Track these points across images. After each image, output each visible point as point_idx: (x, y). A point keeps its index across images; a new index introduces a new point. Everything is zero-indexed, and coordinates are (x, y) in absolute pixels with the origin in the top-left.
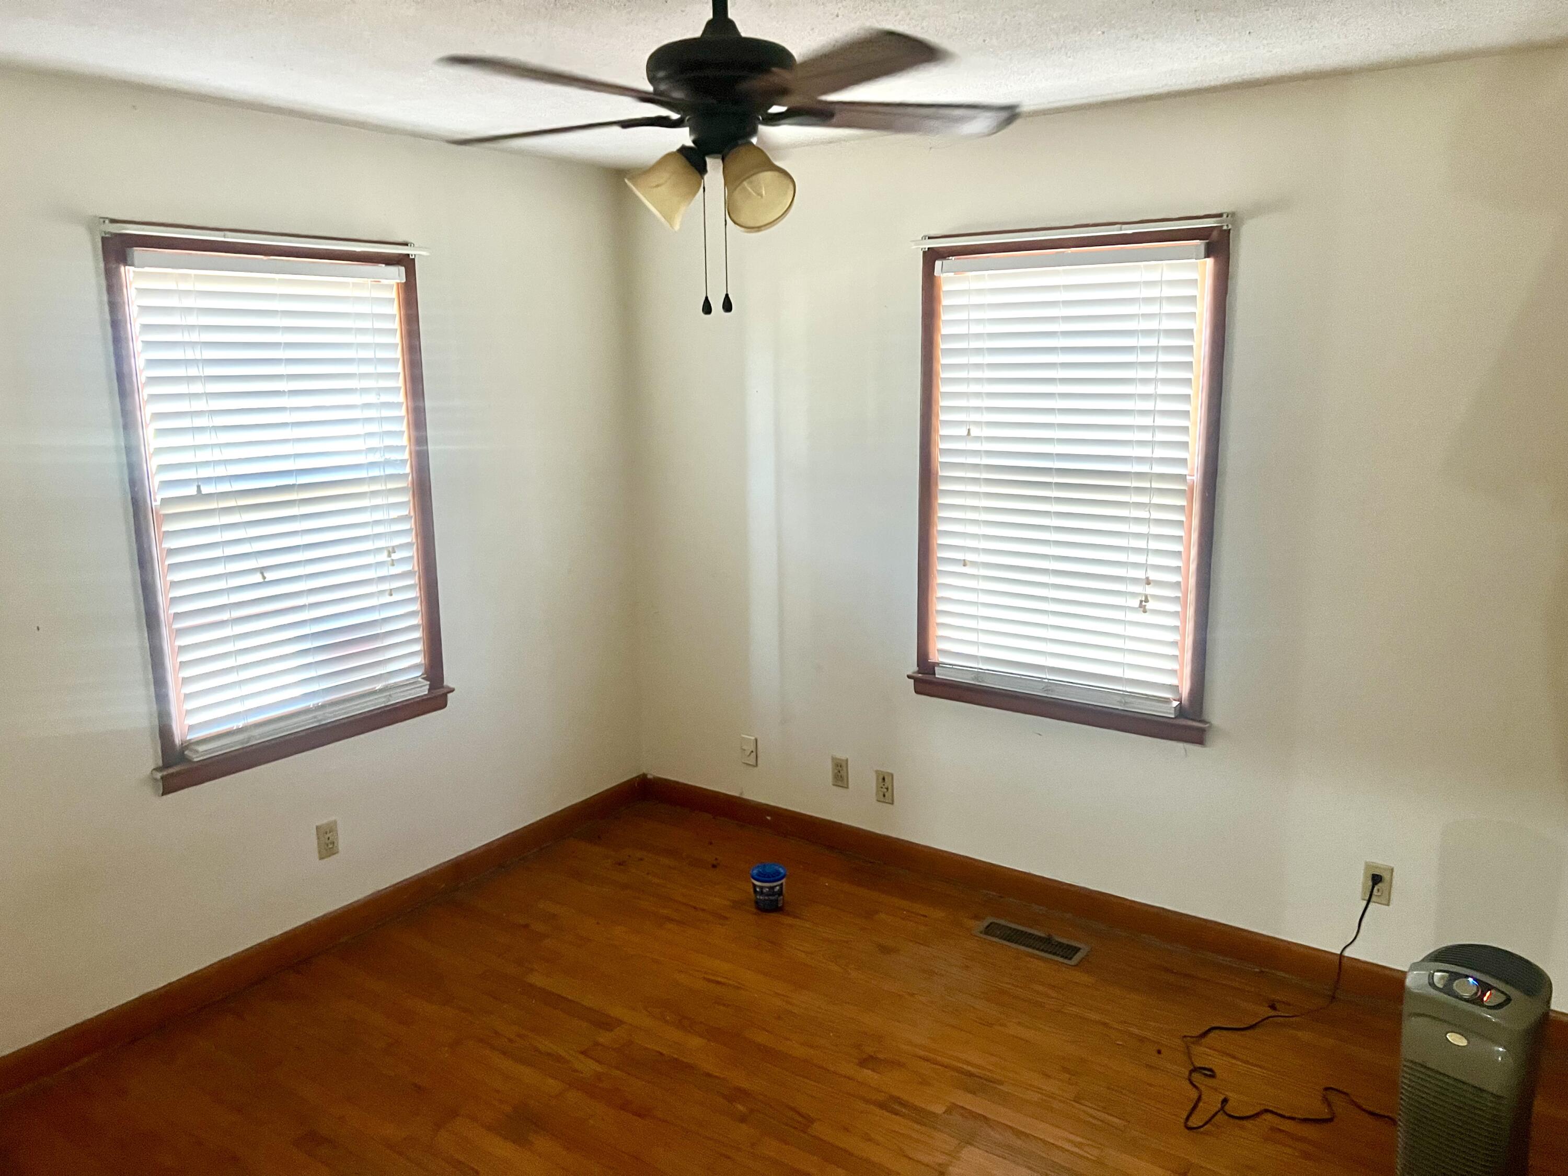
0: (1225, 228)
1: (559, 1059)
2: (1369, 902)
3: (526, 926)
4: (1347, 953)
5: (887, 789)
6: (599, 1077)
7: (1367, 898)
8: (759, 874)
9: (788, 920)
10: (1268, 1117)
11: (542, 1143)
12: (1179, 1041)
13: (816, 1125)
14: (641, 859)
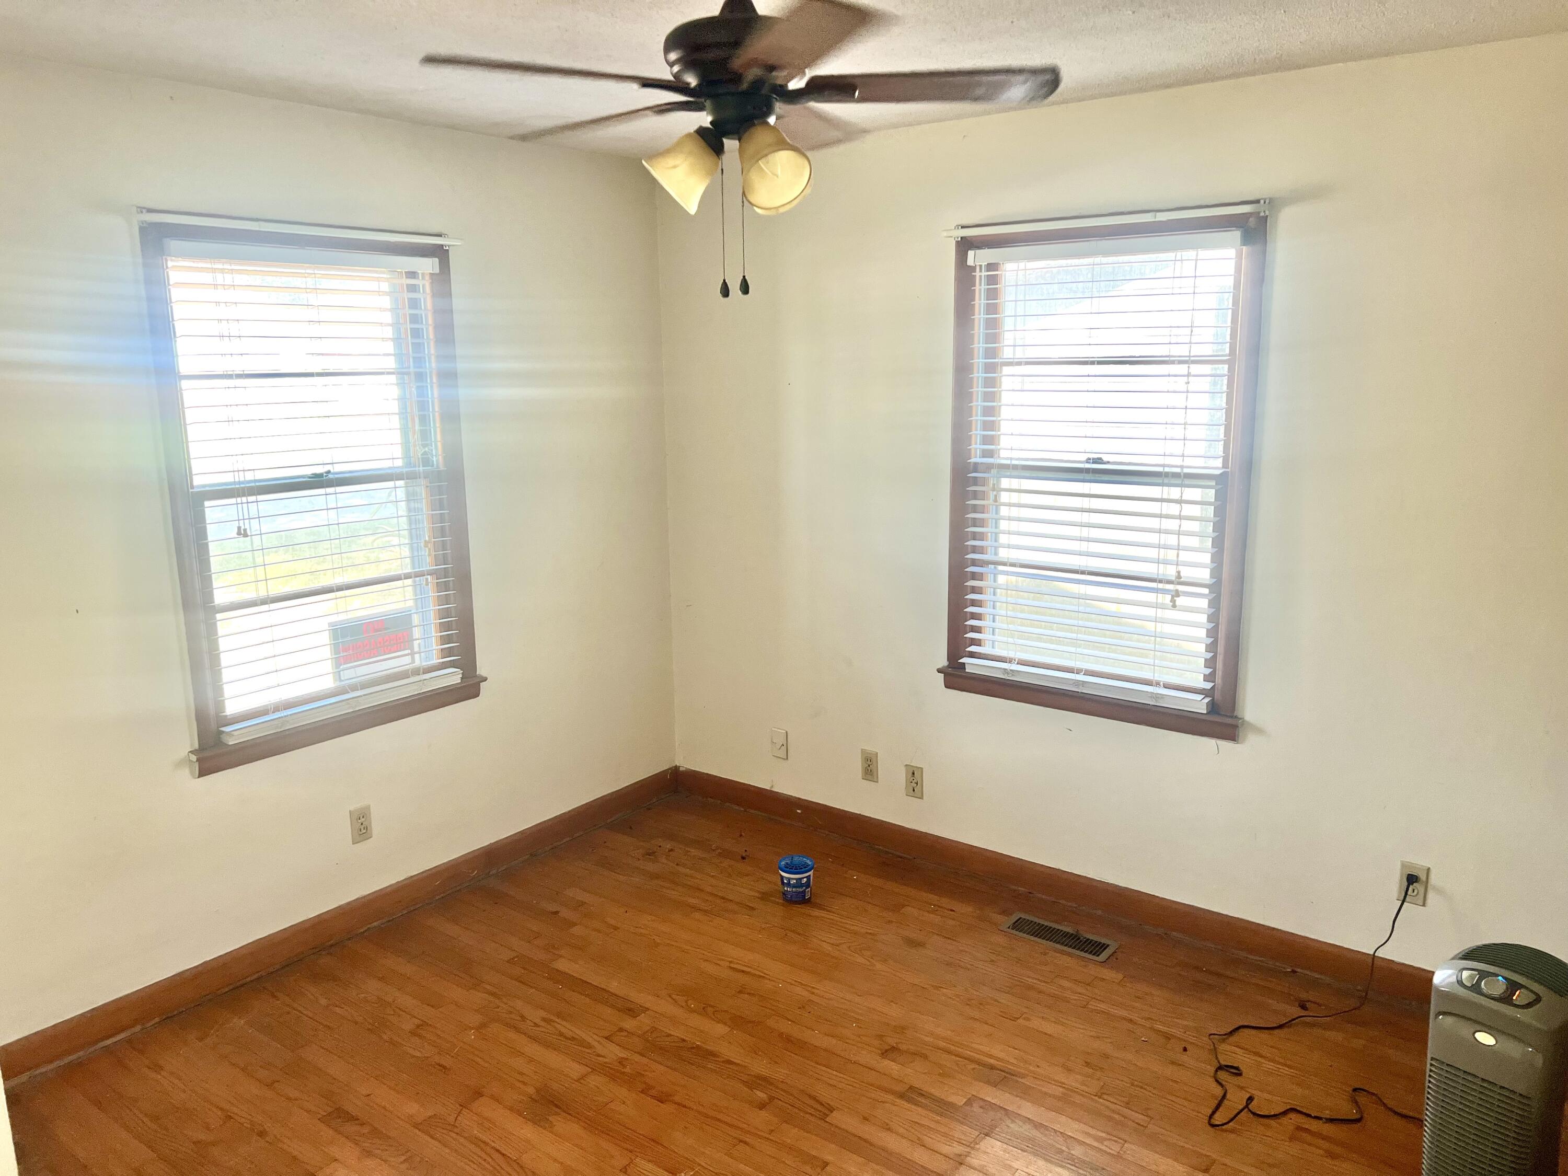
0: (1262, 214)
1: (583, 1043)
2: (1403, 901)
3: (556, 913)
4: (1380, 954)
5: (917, 783)
6: (621, 1061)
7: (1402, 898)
8: (787, 866)
9: (816, 912)
10: (1292, 1115)
11: (561, 1124)
12: (1206, 1039)
13: (835, 1114)
14: (671, 850)
